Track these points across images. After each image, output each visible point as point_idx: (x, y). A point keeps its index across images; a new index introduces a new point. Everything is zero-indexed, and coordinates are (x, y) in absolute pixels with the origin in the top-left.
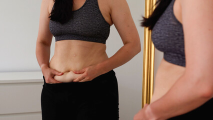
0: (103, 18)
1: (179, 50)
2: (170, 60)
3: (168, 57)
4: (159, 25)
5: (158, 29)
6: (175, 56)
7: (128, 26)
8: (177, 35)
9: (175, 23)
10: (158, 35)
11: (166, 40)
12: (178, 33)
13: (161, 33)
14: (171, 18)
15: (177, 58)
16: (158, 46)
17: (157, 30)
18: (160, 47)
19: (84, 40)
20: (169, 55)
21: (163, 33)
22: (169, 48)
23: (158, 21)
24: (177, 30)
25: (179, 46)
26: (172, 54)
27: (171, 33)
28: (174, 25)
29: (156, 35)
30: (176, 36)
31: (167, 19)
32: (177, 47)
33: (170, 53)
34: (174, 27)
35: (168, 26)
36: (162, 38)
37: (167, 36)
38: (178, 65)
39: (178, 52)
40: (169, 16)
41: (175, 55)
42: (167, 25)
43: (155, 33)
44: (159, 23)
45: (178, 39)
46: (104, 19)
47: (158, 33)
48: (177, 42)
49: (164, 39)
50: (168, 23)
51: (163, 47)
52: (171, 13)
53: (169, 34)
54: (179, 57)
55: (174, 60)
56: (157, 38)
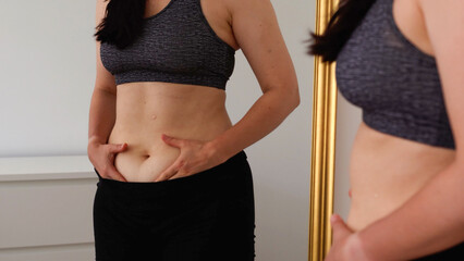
0: (211, 30)
1: (410, 105)
2: (383, 128)
3: (377, 119)
4: (355, 49)
5: (356, 58)
6: (396, 119)
7: (270, 51)
8: (404, 70)
9: (400, 45)
10: (358, 71)
11: (378, 83)
12: (406, 65)
13: (364, 68)
14: (387, 33)
15: (401, 122)
16: (357, 96)
17: (352, 61)
18: (362, 99)
19: (169, 82)
20: (383, 115)
21: (369, 67)
22: (385, 99)
23: (351, 41)
24: (404, 60)
25: (410, 96)
26: (391, 114)
27: (389, 67)
28: (396, 48)
29: (350, 71)
30: (403, 73)
31: (378, 35)
32: (405, 97)
33: (386, 112)
34: (397, 53)
35: (381, 50)
36: (368, 78)
37: (381, 72)
38: (405, 137)
39: (407, 109)
40: (380, 28)
41: (399, 115)
42: (377, 48)
43: (348, 67)
44: (354, 44)
45: (407, 80)
46: (214, 34)
47: (357, 67)
48: (405, 86)
49: (374, 81)
50: (381, 45)
51: (370, 99)
52: (385, 22)
53: (385, 69)
54: (406, 121)
55: (395, 126)
56: (355, 78)
